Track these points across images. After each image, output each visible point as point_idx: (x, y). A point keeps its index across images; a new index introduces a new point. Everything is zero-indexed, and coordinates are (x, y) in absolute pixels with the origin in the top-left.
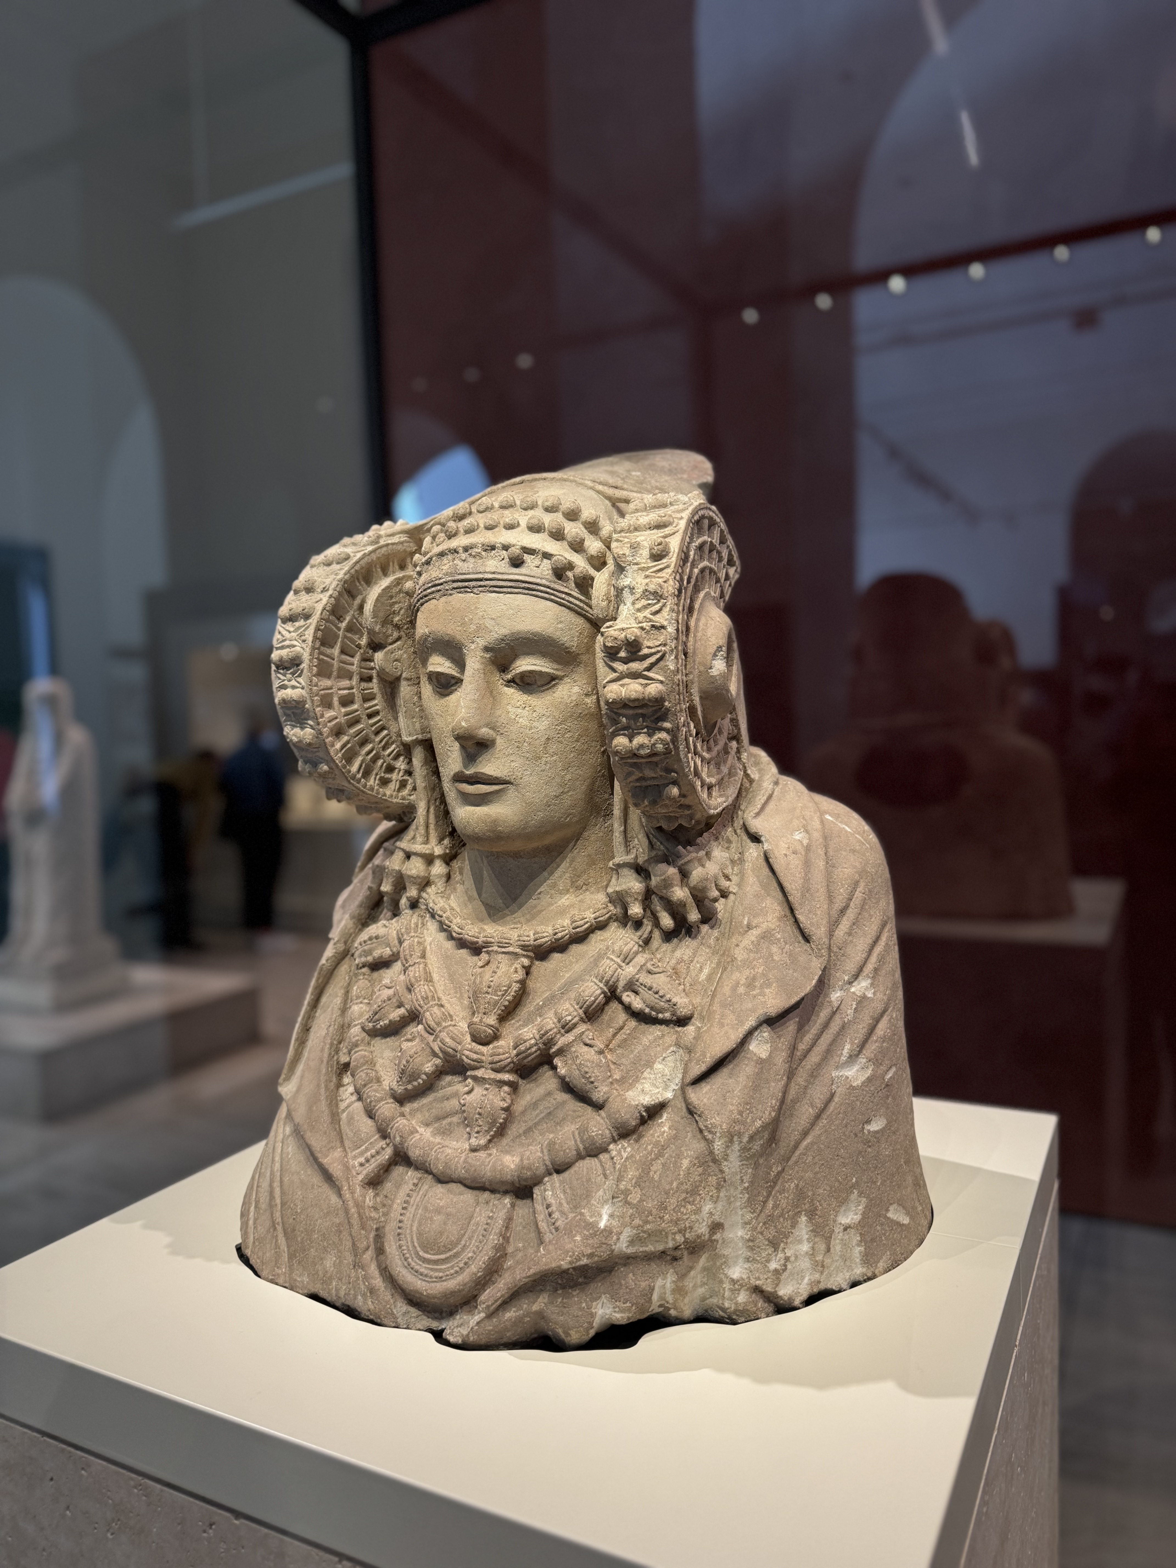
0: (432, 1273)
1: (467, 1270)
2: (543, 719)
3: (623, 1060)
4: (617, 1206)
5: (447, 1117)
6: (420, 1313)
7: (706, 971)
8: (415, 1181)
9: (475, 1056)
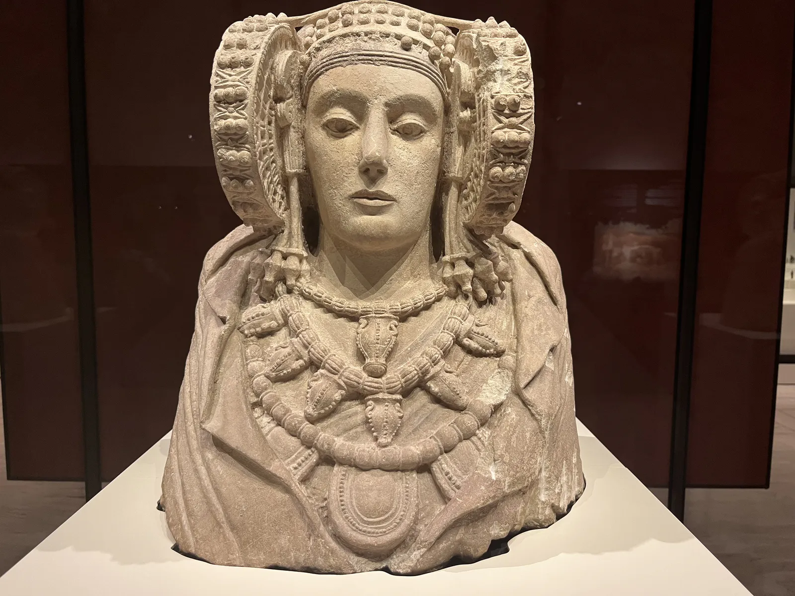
0: (377, 530)
1: (403, 524)
2: (416, 158)
3: (467, 380)
4: (498, 465)
5: (352, 429)
6: (367, 560)
7: (505, 324)
8: (344, 473)
9: (376, 385)
